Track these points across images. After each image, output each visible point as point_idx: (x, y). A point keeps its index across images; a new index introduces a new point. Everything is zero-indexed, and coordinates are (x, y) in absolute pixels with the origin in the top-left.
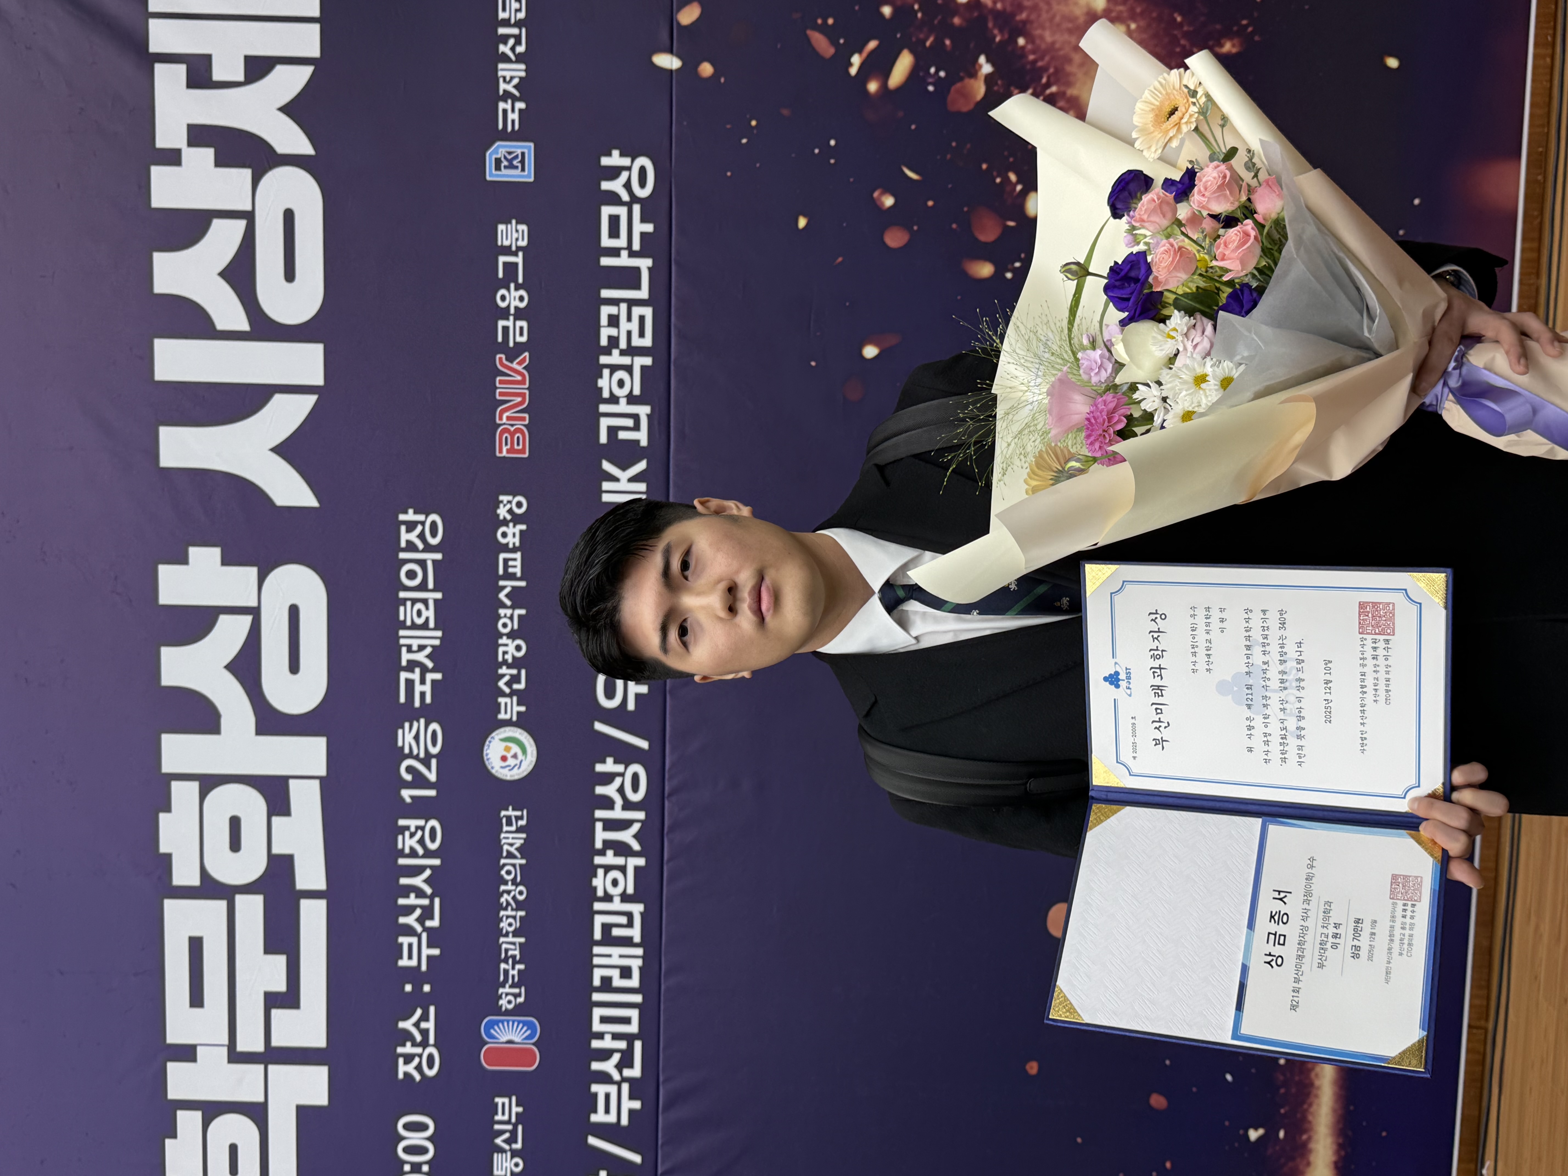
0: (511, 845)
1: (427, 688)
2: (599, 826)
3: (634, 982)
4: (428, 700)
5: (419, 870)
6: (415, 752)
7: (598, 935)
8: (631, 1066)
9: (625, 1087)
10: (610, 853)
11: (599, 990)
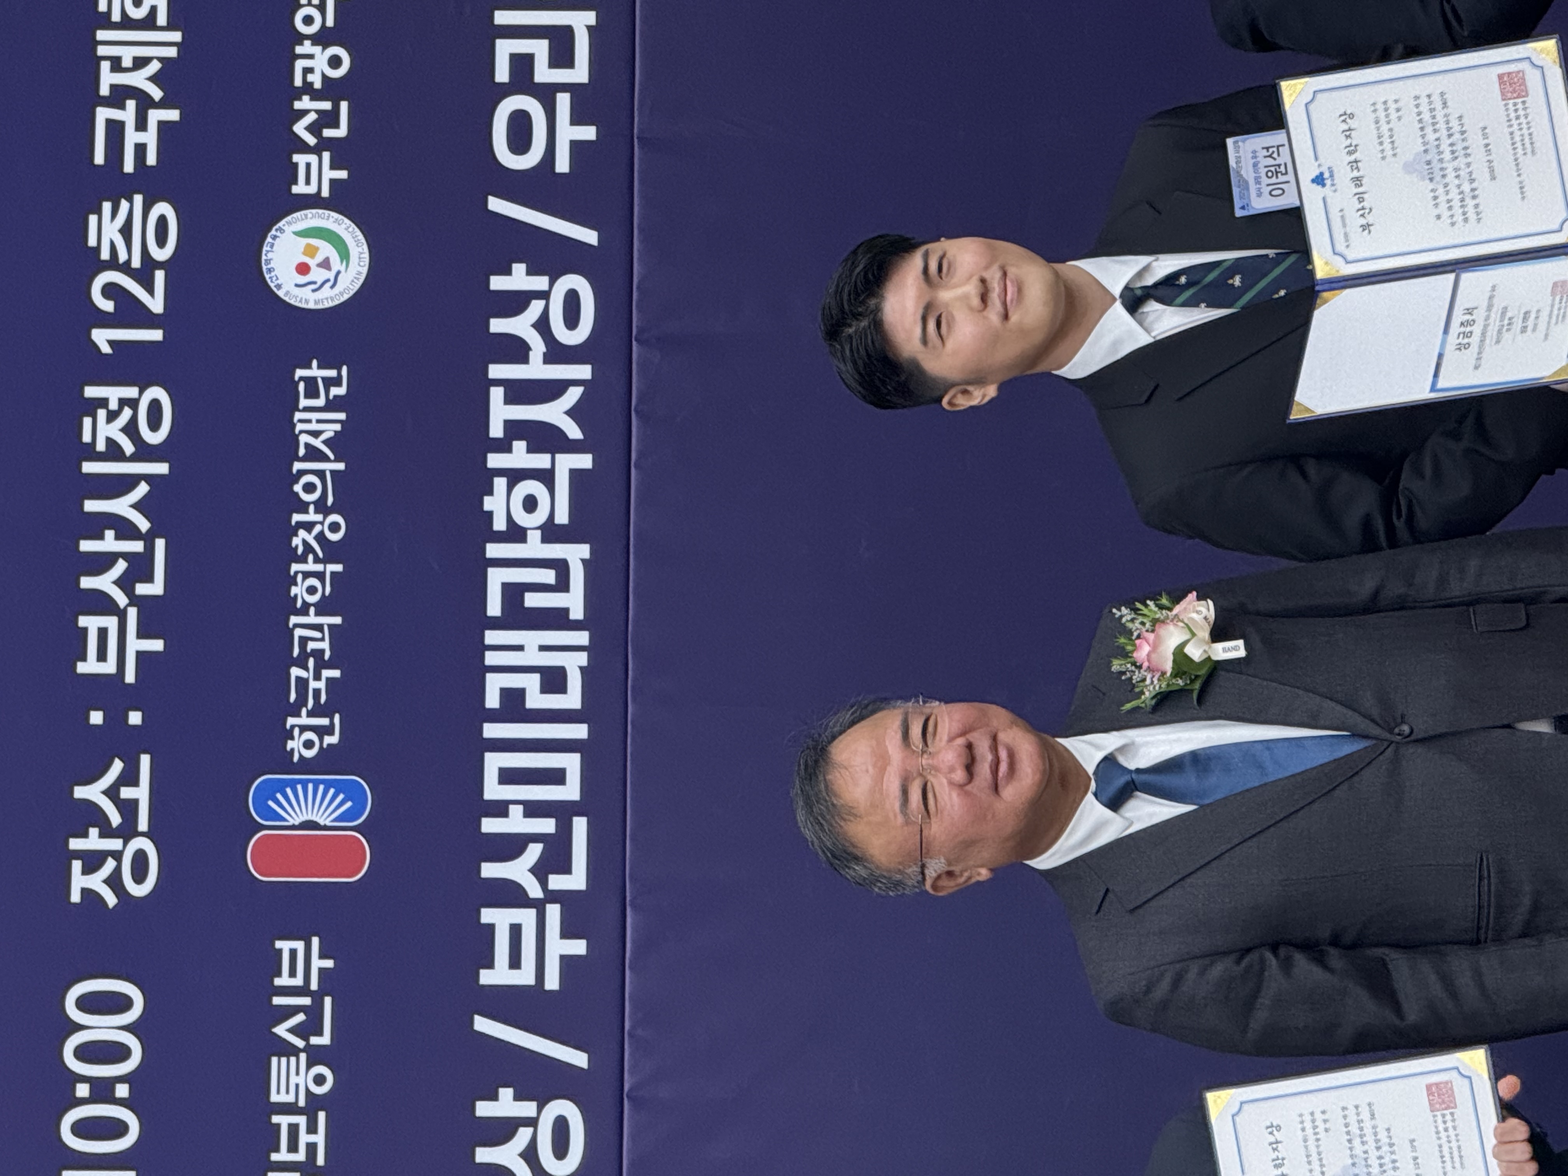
0: (316, 434)
1: (150, 138)
2: (497, 394)
3: (572, 699)
4: (151, 159)
5: (125, 484)
6: (123, 257)
7: (494, 608)
8: (566, 869)
9: (553, 912)
10: (520, 446)
11: (496, 717)
